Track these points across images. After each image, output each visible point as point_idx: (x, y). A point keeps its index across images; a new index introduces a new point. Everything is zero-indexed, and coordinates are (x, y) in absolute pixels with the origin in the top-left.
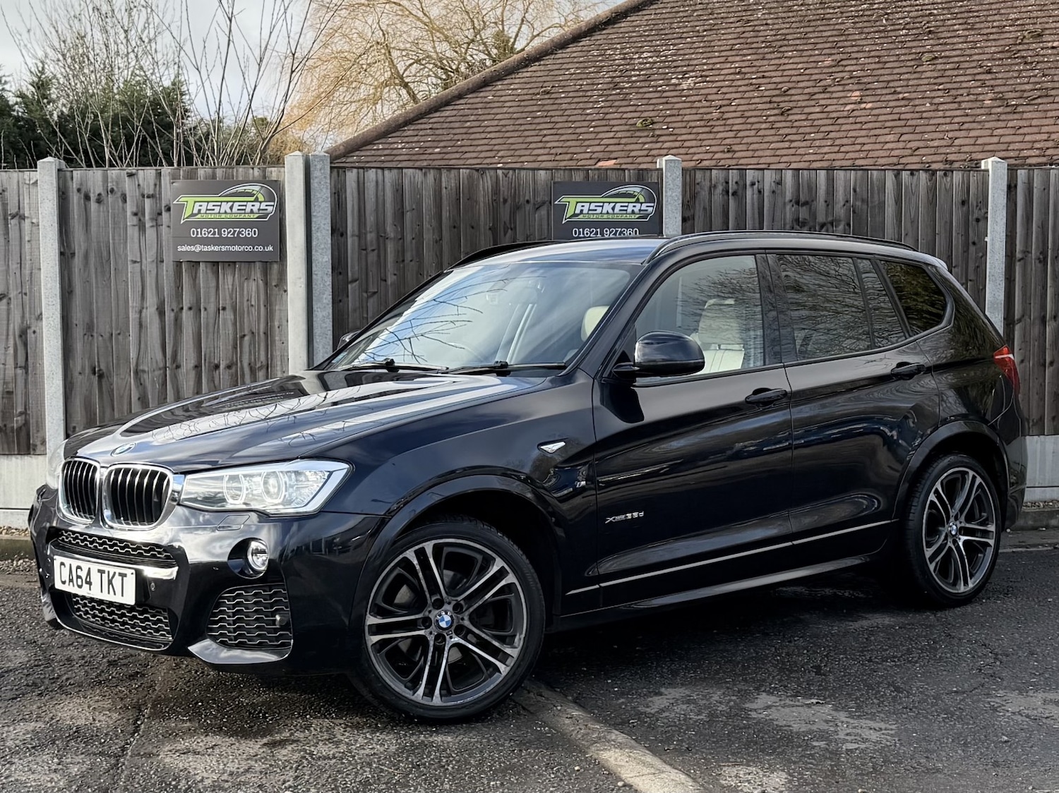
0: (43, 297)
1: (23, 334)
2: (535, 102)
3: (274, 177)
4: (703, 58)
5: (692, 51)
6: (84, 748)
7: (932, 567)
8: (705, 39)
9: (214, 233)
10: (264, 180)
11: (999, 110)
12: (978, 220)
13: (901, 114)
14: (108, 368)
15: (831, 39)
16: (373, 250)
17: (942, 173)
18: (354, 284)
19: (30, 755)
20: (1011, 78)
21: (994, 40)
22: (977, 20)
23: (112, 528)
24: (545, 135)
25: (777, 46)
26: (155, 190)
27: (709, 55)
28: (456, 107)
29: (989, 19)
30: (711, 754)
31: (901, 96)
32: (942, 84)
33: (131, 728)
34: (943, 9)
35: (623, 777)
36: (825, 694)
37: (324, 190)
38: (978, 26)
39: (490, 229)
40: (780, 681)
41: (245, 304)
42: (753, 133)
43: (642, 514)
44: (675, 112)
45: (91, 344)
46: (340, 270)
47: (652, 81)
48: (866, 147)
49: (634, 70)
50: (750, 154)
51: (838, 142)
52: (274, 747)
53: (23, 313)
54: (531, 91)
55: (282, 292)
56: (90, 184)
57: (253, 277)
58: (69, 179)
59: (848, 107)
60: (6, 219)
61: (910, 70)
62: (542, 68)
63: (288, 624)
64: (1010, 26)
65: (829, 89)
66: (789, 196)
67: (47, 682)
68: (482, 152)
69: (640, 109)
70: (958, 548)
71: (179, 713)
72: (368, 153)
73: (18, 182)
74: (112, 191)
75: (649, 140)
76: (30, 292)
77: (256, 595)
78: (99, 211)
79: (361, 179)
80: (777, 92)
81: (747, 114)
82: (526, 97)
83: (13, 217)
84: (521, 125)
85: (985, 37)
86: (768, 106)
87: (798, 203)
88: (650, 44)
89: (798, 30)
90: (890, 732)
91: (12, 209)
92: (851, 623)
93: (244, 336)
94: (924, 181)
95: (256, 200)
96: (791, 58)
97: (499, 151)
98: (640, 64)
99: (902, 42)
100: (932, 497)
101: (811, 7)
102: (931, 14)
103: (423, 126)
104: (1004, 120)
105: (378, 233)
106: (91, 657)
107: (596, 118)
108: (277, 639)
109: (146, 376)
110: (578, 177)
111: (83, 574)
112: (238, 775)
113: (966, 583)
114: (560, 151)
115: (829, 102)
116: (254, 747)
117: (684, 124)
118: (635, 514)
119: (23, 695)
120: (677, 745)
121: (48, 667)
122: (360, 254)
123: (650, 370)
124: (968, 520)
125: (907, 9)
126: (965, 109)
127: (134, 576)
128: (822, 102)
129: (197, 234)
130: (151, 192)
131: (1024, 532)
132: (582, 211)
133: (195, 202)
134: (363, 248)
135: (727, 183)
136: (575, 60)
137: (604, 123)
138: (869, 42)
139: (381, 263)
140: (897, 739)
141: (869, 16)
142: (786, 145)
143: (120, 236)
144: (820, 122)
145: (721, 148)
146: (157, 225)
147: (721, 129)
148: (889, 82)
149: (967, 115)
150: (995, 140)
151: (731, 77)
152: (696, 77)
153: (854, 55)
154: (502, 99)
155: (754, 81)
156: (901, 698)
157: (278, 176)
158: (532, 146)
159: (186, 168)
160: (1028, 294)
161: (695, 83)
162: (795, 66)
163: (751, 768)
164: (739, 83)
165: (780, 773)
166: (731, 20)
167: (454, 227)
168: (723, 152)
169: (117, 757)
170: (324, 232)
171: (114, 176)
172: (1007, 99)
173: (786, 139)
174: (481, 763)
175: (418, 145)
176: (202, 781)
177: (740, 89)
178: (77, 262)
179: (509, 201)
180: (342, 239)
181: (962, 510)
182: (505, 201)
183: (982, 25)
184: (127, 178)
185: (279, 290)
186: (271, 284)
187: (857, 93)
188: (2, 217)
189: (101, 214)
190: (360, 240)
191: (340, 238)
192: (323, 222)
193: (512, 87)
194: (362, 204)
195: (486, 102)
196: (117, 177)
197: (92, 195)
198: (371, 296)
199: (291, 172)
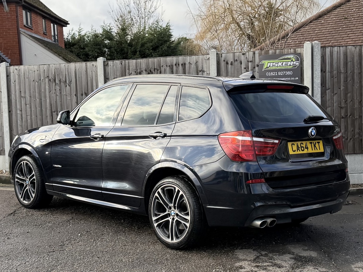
2: (342, 22)
3: (299, 52)
10: (295, 53)
16: (336, 77)
18: (329, 90)
24: (349, 34)
26: (252, 59)
37: (319, 56)
46: (323, 85)
54: (339, 18)
56: (228, 58)
58: (220, 57)
73: (202, 59)
74: (236, 60)
78: (231, 68)
79: (332, 50)
82: (338, 21)
83: (200, 71)
84: (338, 31)
91: (200, 69)
97: (331, 41)
105: (338, 71)
122: (331, 79)
130: (251, 60)
134: (332, 77)
136: (355, 6)
139: (339, 82)
157: (301, 52)
158: (344, 38)
170: (318, 71)
180: (324, 74)
184: (242, 55)
188: (196, 72)
189: (232, 69)
190: (331, 74)
191: (323, 73)
192: (318, 68)
193: (331, 17)
194: (332, 60)
195: (322, 23)
196: (238, 55)
197: (229, 62)
198: (335, 94)
199: (306, 50)
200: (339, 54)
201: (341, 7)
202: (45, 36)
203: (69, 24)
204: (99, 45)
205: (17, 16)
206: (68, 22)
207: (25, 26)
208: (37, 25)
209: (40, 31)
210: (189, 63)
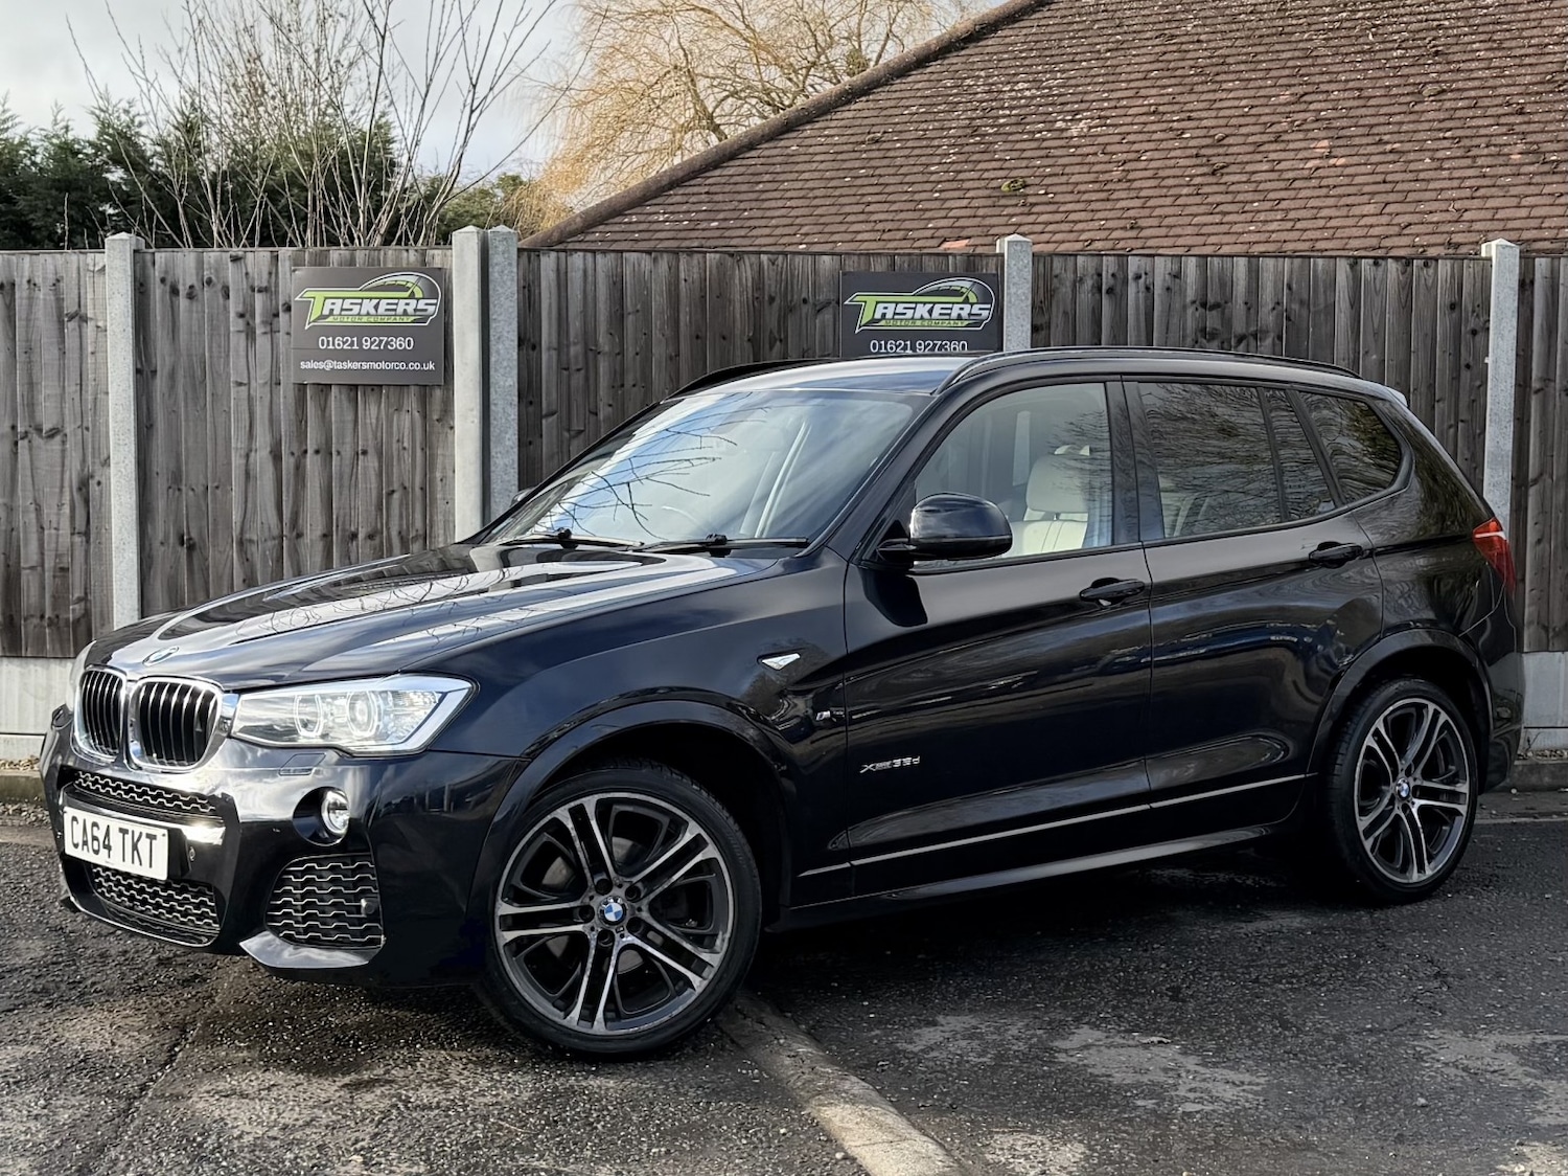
0: (111, 433)
1: (83, 485)
2: (857, 155)
3: (437, 263)
4: (1104, 91)
5: (1089, 80)
6: (87, 1085)
7: (1368, 844)
8: (1109, 63)
9: (352, 344)
10: (423, 266)
11: (1532, 168)
12: (1474, 333)
13: (1387, 173)
14: (200, 534)
15: (1290, 63)
16: (579, 370)
17: (1421, 262)
18: (550, 419)
19: (7, 1094)
20: (1551, 122)
21: (1530, 65)
22: (1508, 35)
23: (140, 768)
24: (869, 204)
25: (1213, 72)
26: (269, 281)
27: (1112, 86)
28: (745, 162)
29: (1524, 34)
30: (984, 1114)
31: (1389, 147)
32: (1450, 129)
33: (163, 1057)
34: (1458, 18)
35: (846, 1145)
36: (1175, 1028)
37: (509, 283)
38: (1506, 44)
39: (749, 340)
40: (1114, 1008)
41: (395, 446)
42: (1169, 201)
43: (917, 760)
44: (1058, 170)
45: (178, 500)
46: (531, 398)
47: (1028, 124)
48: (1333, 223)
49: (1003, 108)
50: (1163, 231)
51: (1292, 215)
52: (356, 1089)
53: (84, 455)
54: (853, 139)
55: (447, 429)
56: (179, 272)
57: (405, 408)
58: (149, 264)
59: (1310, 164)
60: (61, 323)
61: (1404, 108)
62: (871, 105)
63: (377, 911)
64: (1555, 44)
65: (1285, 137)
66: (1191, 294)
67: (63, 986)
68: (777, 227)
69: (1007, 165)
70: (1410, 817)
71: (237, 1037)
72: (616, 228)
73: (79, 268)
74: (209, 281)
75: (1018, 210)
76: (94, 426)
77: (332, 869)
78: (190, 311)
79: (563, 266)
80: (1208, 141)
81: (1161, 173)
82: (845, 148)
83: (71, 318)
84: (836, 188)
85: (1517, 61)
86: (1194, 161)
87: (1204, 305)
88: (1028, 69)
89: (1245, 50)
90: (1255, 1088)
91: (70, 306)
92: (1243, 925)
93: (393, 491)
94: (1394, 274)
95: (412, 296)
96: (1231, 91)
97: (802, 226)
98: (1013, 99)
99: (1395, 68)
100: (1370, 741)
101: (1266, 16)
102: (1439, 27)
103: (695, 190)
104: (1538, 184)
105: (586, 344)
106: (137, 952)
107: (944, 179)
108: (363, 934)
109: (254, 548)
110: (880, 266)
111: (101, 835)
112: (294, 1129)
113: (1421, 869)
114: (889, 226)
115: (1282, 155)
116: (329, 1088)
117: (1070, 188)
118: (907, 761)
119: (25, 1005)
120: (938, 1100)
121: (69, 966)
122: (559, 374)
123: (934, 549)
124: (1426, 775)
125: (1405, 19)
126: (1482, 167)
127: (166, 838)
128: (1272, 156)
129: (328, 345)
130: (265, 284)
131: (1537, 794)
132: (884, 315)
133: (326, 298)
134: (564, 367)
135: (1100, 275)
136: (919, 94)
137: (955, 185)
138: (1347, 67)
139: (589, 388)
140: (1261, 1099)
141: (1350, 28)
142: (1217, 219)
143: (220, 346)
144: (1268, 186)
145: (1122, 223)
146: (272, 331)
147: (1123, 195)
148: (1372, 126)
149: (1484, 176)
150: (1523, 212)
151: (1143, 119)
152: (1092, 119)
153: (1323, 87)
154: (811, 150)
155: (1175, 125)
156: (1285, 1037)
157: (442, 261)
158: (850, 218)
159: (313, 249)
160: (1549, 442)
161: (1090, 128)
162: (1236, 103)
163: (1035, 1137)
164: (1154, 127)
165: (1076, 1144)
166: (1148, 35)
167: (697, 337)
168: (1124, 228)
169: (131, 1098)
170: (507, 343)
171: (212, 261)
172: (1544, 153)
173: (1217, 210)
174: (645, 1121)
175: (687, 216)
176: (240, 1137)
177: (1155, 137)
178: (160, 384)
179: (778, 301)
180: (533, 354)
181: (1417, 760)
182: (772, 299)
183: (1514, 43)
184: (230, 264)
185: (443, 427)
186: (431, 419)
187: (1325, 143)
188: (55, 318)
189: (195, 315)
190: (559, 355)
191: (531, 352)
192: (507, 329)
193: (826, 133)
194: (564, 305)
195: (788, 155)
196: (216, 261)
197: (181, 288)
198: (574, 437)
199: (461, 256)
200: (590, 279)
201: (871, 97)
210: (29, 282)
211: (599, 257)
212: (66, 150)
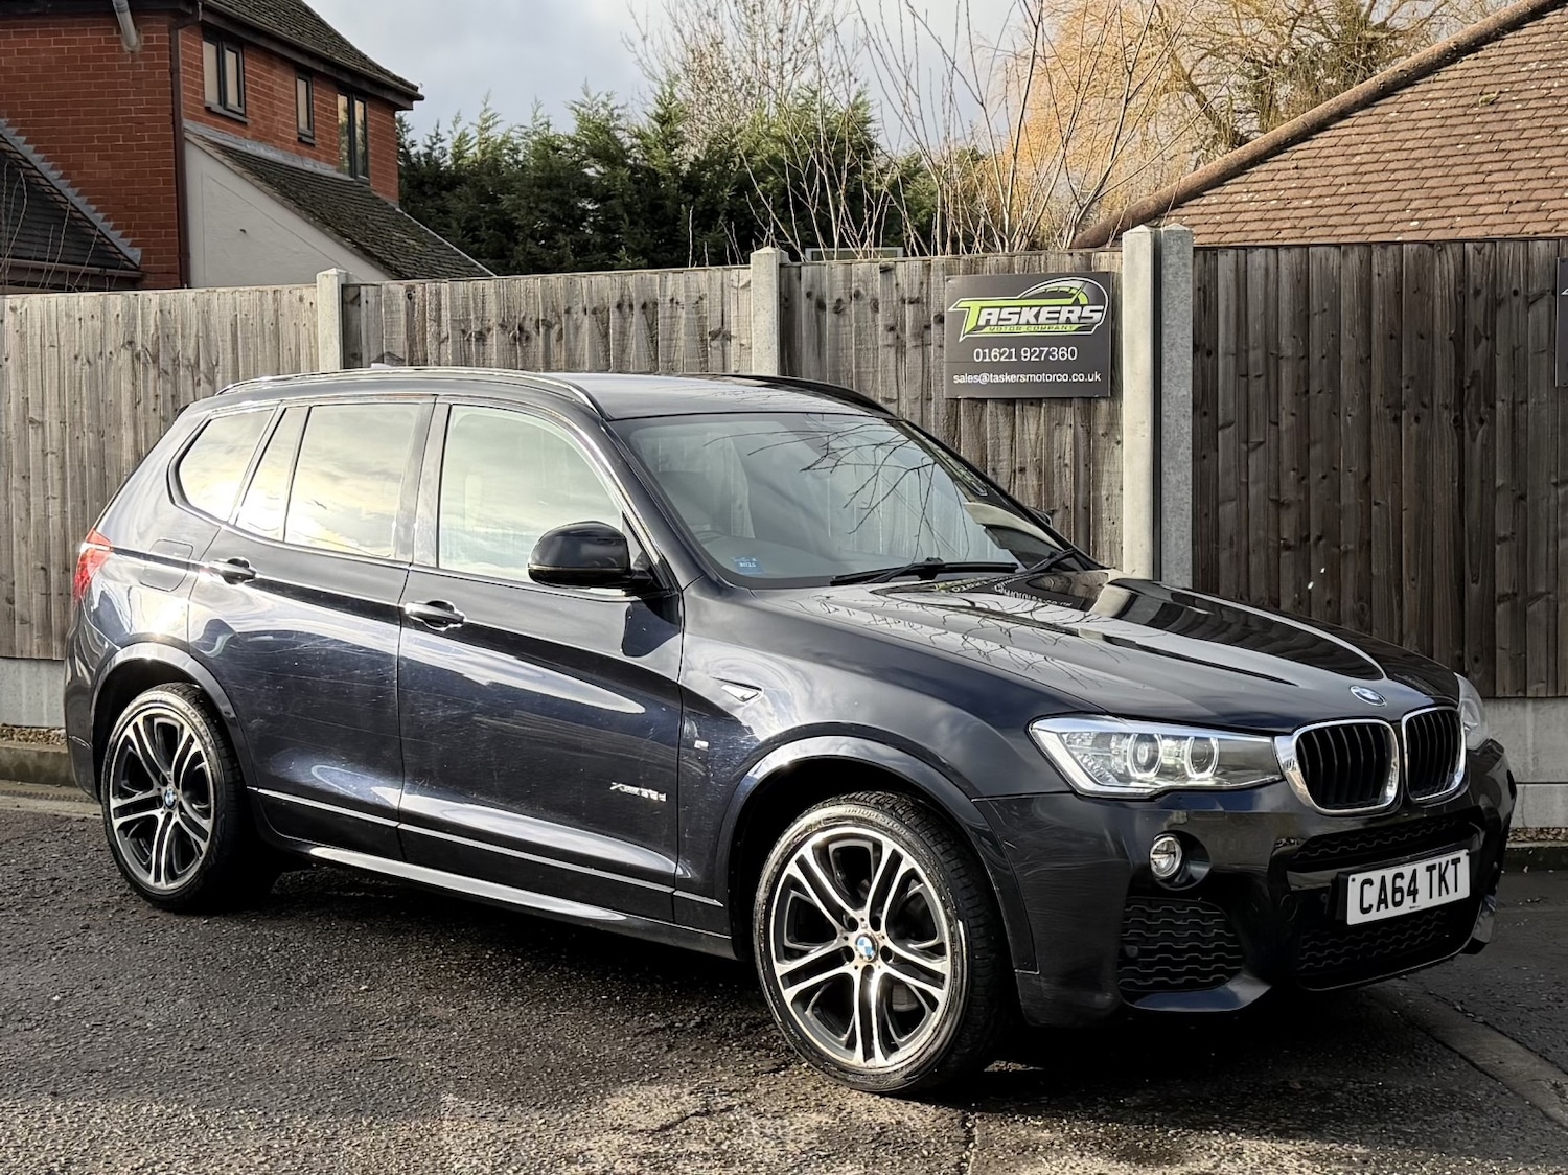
2: (1470, 119)
3: (1105, 267)
9: (1010, 356)
10: (1087, 272)
16: (1259, 377)
18: (1227, 431)
24: (1490, 173)
26: (920, 292)
33: (961, 1133)
37: (1183, 286)
39: (1451, 338)
41: (1055, 462)
46: (1205, 409)
54: (1463, 102)
55: (1113, 444)
56: (826, 285)
57: (1067, 422)
58: (795, 278)
60: (704, 342)
62: (1481, 62)
68: (1381, 202)
71: (1027, 1113)
72: (1194, 211)
73: (722, 284)
74: (858, 295)
78: (837, 326)
79: (1242, 264)
82: (1455, 111)
83: (714, 336)
84: (1448, 156)
91: (713, 325)
93: (1054, 512)
95: (1077, 303)
97: (1411, 200)
103: (1281, 165)
105: (1267, 348)
114: (1516, 197)
122: (1237, 383)
129: (984, 357)
130: (916, 295)
133: (982, 308)
134: (1242, 374)
136: (1538, 48)
139: (1272, 396)
143: (867, 362)
146: (924, 345)
154: (1414, 116)
157: (1110, 266)
158: (1468, 190)
159: (966, 257)
167: (1392, 337)
170: (1181, 350)
171: (860, 272)
179: (1484, 292)
180: (1209, 361)
182: (1477, 292)
184: (879, 275)
185: (1109, 442)
186: (1096, 433)
188: (698, 337)
189: (842, 329)
190: (1237, 361)
191: (1206, 358)
192: (1181, 335)
193: (1430, 96)
194: (1243, 305)
195: (1386, 123)
196: (864, 272)
197: (827, 301)
198: (1255, 449)
199: (1132, 259)
200: (1272, 276)
201: (1480, 54)
202: (303, 149)
203: (421, 98)
204: (560, 186)
205: (174, 72)
206: (416, 89)
207: (208, 109)
208: (270, 104)
209: (284, 132)
210: (672, 300)
211: (1282, 253)
212: (548, 147)
